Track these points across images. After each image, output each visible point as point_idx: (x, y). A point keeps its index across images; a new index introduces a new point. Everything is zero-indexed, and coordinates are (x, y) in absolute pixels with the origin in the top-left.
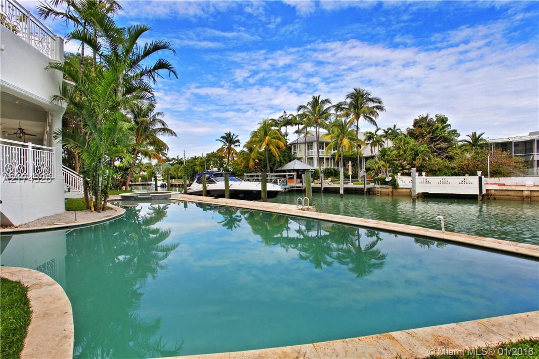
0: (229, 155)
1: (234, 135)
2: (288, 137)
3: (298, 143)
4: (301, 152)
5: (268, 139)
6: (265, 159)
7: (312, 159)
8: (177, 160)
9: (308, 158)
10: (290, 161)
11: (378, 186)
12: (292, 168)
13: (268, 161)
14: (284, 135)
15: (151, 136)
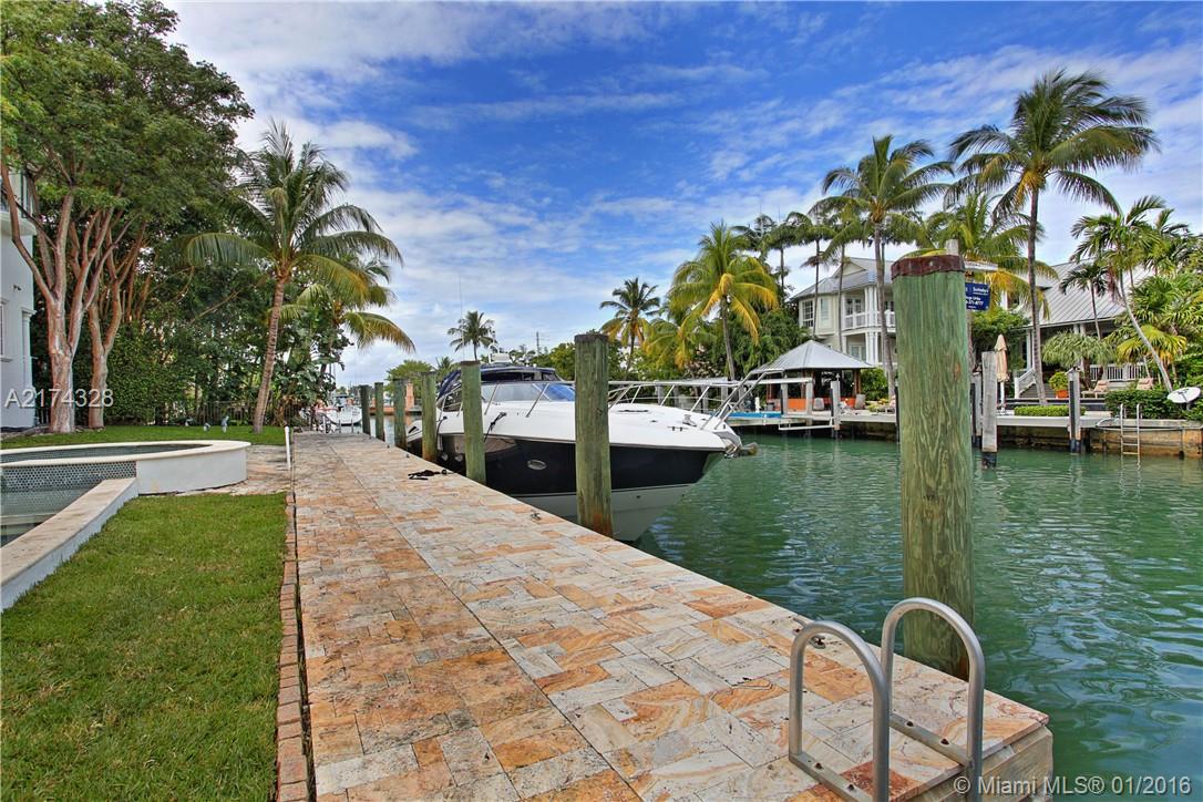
0: (633, 339)
1: (645, 286)
2: (787, 281)
3: (817, 295)
4: (826, 320)
5: (728, 279)
6: (721, 341)
7: (861, 338)
9: (848, 337)
10: (794, 346)
11: (1130, 422)
12: (801, 366)
13: (728, 347)
14: (778, 274)
15: (318, 258)
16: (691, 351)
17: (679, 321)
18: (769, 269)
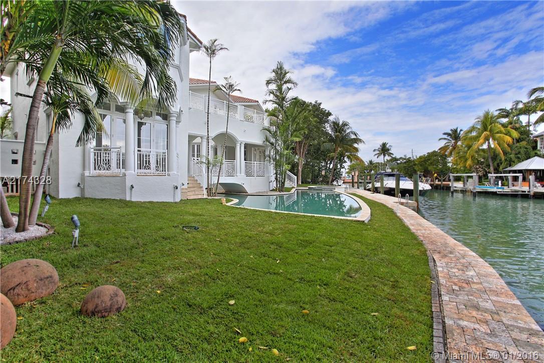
1: (461, 130)
8: (405, 159)
10: (528, 158)
13: (490, 160)
14: (526, 126)
15: (345, 146)
16: (476, 161)
17: (469, 149)
18: (522, 123)
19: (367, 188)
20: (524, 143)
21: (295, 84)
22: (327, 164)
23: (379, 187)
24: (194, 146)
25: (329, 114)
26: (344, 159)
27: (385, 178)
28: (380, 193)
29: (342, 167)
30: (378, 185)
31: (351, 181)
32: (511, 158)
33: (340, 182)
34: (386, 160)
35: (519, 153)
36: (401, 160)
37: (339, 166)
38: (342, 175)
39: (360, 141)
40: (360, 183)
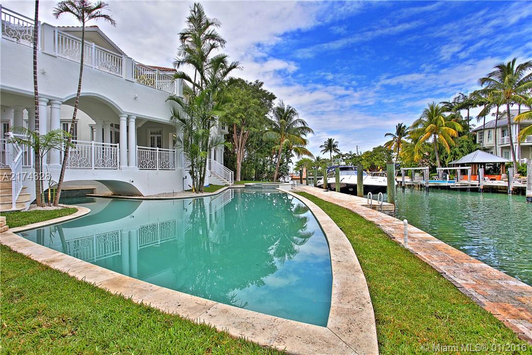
2: (471, 123)
3: (485, 129)
8: (350, 155)
10: (470, 152)
13: (436, 153)
14: (466, 120)
15: (291, 136)
16: (422, 155)
17: (416, 143)
18: (462, 118)
19: (318, 185)
20: (465, 137)
21: (222, 41)
22: (272, 157)
23: (333, 183)
24: (67, 124)
25: (272, 97)
26: (290, 152)
27: (340, 172)
28: (334, 190)
29: (289, 161)
30: (332, 180)
31: (299, 177)
32: (456, 152)
33: (288, 179)
34: (332, 157)
35: (462, 146)
36: (347, 156)
37: (285, 160)
38: (289, 170)
39: (309, 130)
40: (310, 179)
